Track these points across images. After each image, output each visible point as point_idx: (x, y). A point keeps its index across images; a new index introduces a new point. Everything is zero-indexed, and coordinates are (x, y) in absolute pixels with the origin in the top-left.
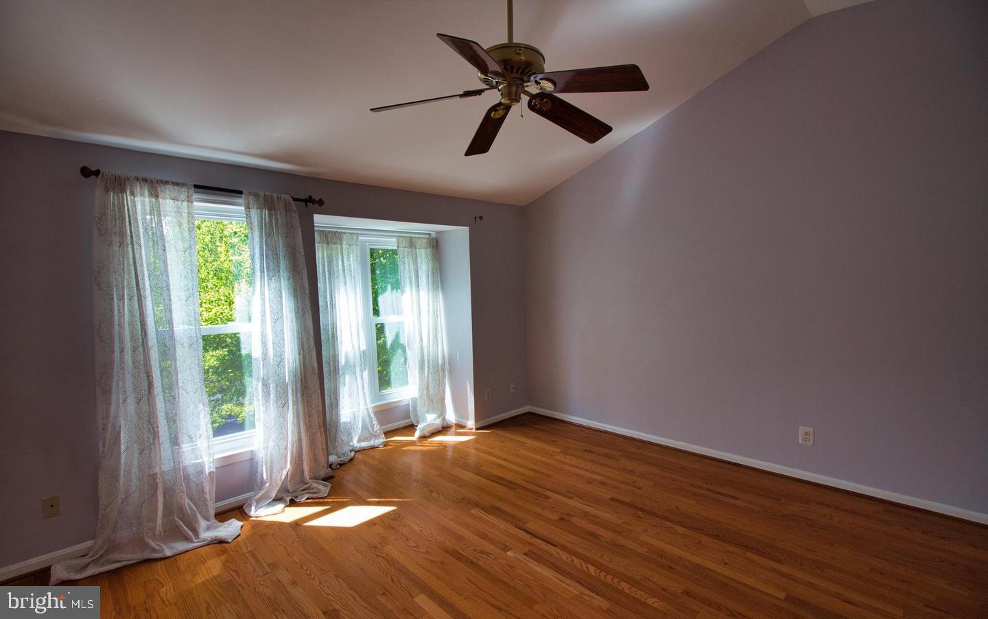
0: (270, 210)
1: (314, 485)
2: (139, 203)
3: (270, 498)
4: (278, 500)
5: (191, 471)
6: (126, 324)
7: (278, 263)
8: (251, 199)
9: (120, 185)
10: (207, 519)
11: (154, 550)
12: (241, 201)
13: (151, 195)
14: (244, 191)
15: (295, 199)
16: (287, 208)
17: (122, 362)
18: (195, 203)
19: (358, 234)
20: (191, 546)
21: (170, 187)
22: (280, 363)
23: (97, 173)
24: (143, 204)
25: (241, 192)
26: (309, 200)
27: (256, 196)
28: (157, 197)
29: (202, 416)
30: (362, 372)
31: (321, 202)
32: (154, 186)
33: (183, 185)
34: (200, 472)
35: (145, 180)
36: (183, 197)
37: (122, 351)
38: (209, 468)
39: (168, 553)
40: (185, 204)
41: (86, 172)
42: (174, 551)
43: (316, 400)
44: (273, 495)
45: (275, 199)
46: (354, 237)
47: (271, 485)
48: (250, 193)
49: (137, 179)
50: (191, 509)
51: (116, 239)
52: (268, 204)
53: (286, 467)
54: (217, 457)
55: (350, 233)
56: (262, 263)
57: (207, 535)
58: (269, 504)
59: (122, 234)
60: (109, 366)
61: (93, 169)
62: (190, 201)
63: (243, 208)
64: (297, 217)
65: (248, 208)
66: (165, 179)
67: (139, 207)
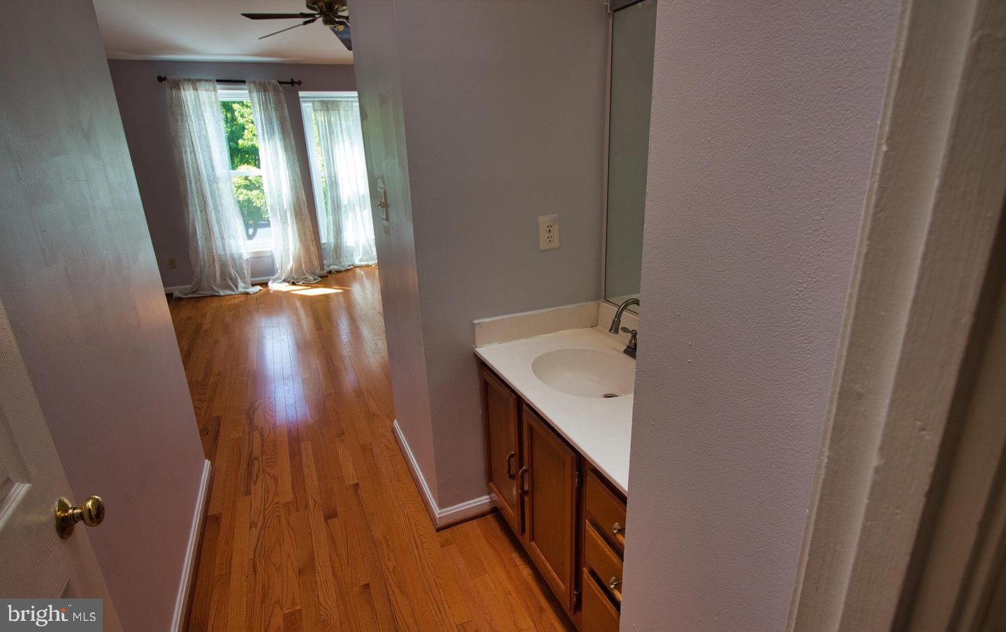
0: (265, 91)
1: (308, 276)
2: (188, 95)
3: (281, 279)
4: (285, 281)
5: (236, 256)
6: (191, 168)
7: (273, 129)
8: (252, 86)
9: (176, 85)
10: (245, 283)
11: (217, 292)
12: (246, 87)
13: (194, 89)
14: (246, 80)
15: (280, 83)
16: (276, 90)
17: (191, 189)
18: (219, 91)
19: (352, 101)
20: (233, 293)
21: (204, 83)
22: (280, 195)
23: (165, 79)
24: (190, 95)
25: (243, 82)
26: (292, 83)
27: (254, 83)
28: (197, 90)
29: (238, 224)
30: (361, 210)
31: (299, 83)
32: (194, 83)
33: (210, 81)
34: (240, 257)
35: (189, 80)
36: (211, 88)
37: (190, 183)
38: (246, 256)
39: (222, 294)
40: (213, 93)
41: (161, 79)
42: (225, 294)
43: (308, 222)
44: (283, 279)
45: (267, 84)
46: (349, 103)
47: (281, 272)
48: (250, 82)
49: (185, 80)
50: (236, 276)
51: (179, 118)
52: (263, 88)
53: (289, 263)
54: (250, 251)
55: (345, 101)
56: (263, 130)
57: (241, 290)
58: (280, 282)
59: (182, 115)
60: (186, 191)
61: (163, 76)
62: (215, 90)
63: (247, 92)
64: (283, 95)
65: (250, 92)
66: (199, 78)
67: (188, 97)
